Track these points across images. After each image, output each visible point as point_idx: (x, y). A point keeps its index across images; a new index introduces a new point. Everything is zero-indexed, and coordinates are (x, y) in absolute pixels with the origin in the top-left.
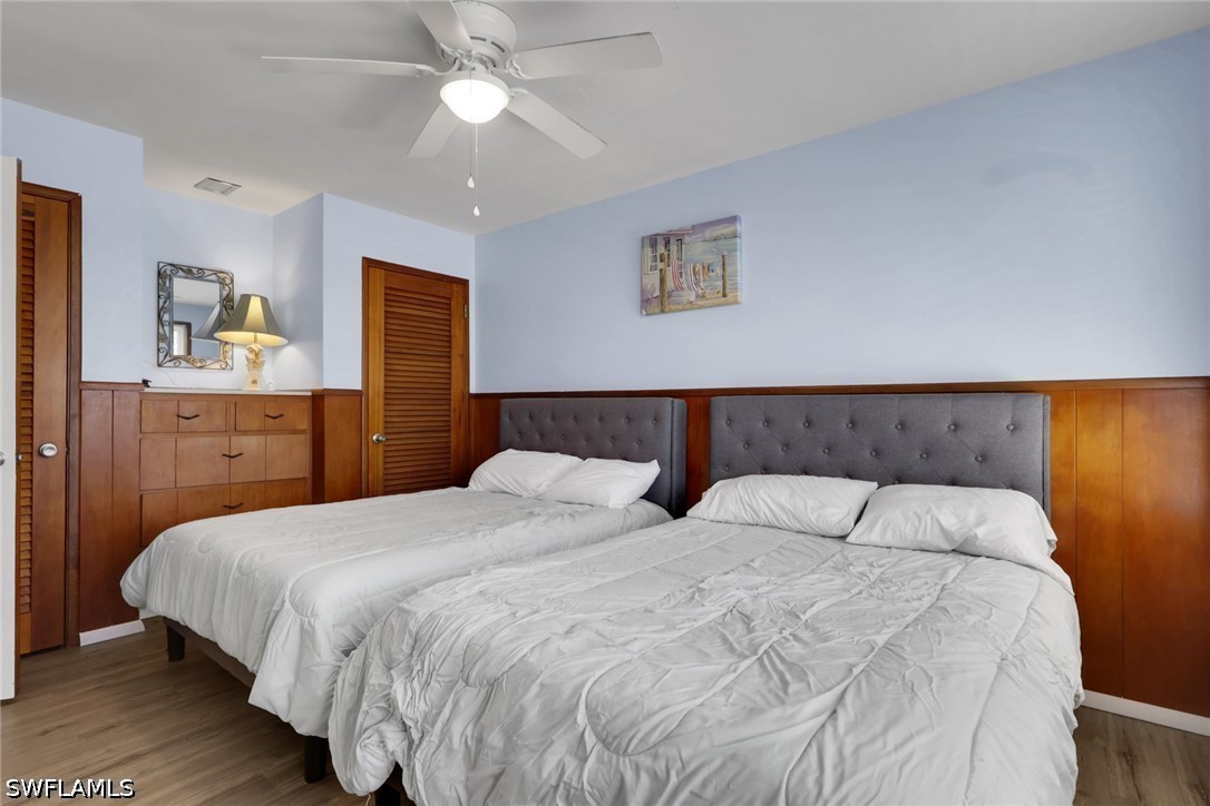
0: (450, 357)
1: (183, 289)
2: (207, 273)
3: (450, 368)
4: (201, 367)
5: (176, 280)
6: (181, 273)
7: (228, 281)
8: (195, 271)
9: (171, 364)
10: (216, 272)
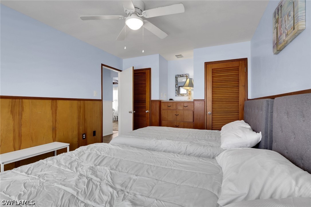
0: (239, 87)
1: (180, 80)
2: (184, 75)
3: (239, 91)
4: (183, 96)
5: (178, 78)
6: (179, 76)
7: (188, 76)
8: (182, 75)
9: (178, 95)
10: (186, 75)
